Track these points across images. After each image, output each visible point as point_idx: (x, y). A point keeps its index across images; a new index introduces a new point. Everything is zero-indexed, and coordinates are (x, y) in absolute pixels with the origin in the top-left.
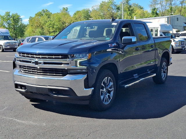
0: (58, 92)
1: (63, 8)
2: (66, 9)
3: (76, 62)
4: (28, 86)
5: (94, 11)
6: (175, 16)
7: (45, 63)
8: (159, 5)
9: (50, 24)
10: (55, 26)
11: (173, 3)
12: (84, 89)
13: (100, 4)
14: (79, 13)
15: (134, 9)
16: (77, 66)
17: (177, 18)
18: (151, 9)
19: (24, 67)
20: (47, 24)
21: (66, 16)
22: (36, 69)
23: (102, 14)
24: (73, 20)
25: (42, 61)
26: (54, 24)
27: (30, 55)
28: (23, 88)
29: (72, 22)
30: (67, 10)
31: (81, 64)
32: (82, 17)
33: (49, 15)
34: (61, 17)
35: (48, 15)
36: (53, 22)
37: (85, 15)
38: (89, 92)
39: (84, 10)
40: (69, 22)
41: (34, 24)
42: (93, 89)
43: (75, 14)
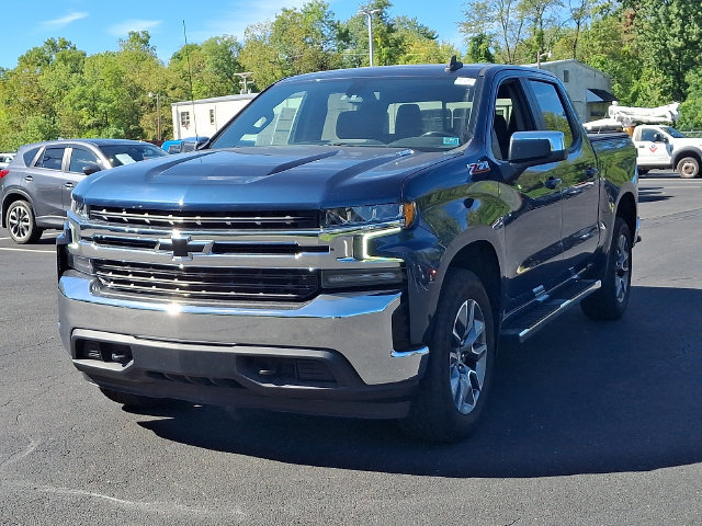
0: (282, 368)
1: (132, 33)
2: (143, 40)
3: (357, 240)
4: (140, 346)
5: (255, 43)
6: (555, 66)
7: (218, 249)
8: (496, 23)
9: (82, 96)
10: (103, 104)
11: (546, 15)
12: (395, 354)
13: (274, 20)
14: (195, 51)
15: (403, 37)
16: (358, 257)
17: (566, 73)
18: (467, 39)
19: (119, 268)
20: (69, 96)
21: (144, 66)
22: (175, 273)
23: (283, 57)
24: (174, 77)
25: (205, 239)
26: (96, 97)
27: (146, 215)
28: (115, 356)
29: (170, 86)
30: (146, 42)
31: (377, 247)
32: (208, 68)
33: (76, 63)
34: (123, 69)
35: (70, 60)
36: (94, 88)
37: (220, 61)
38: (409, 365)
39: (213, 42)
40: (155, 87)
41: (15, 97)
42: (426, 351)
43: (178, 57)
